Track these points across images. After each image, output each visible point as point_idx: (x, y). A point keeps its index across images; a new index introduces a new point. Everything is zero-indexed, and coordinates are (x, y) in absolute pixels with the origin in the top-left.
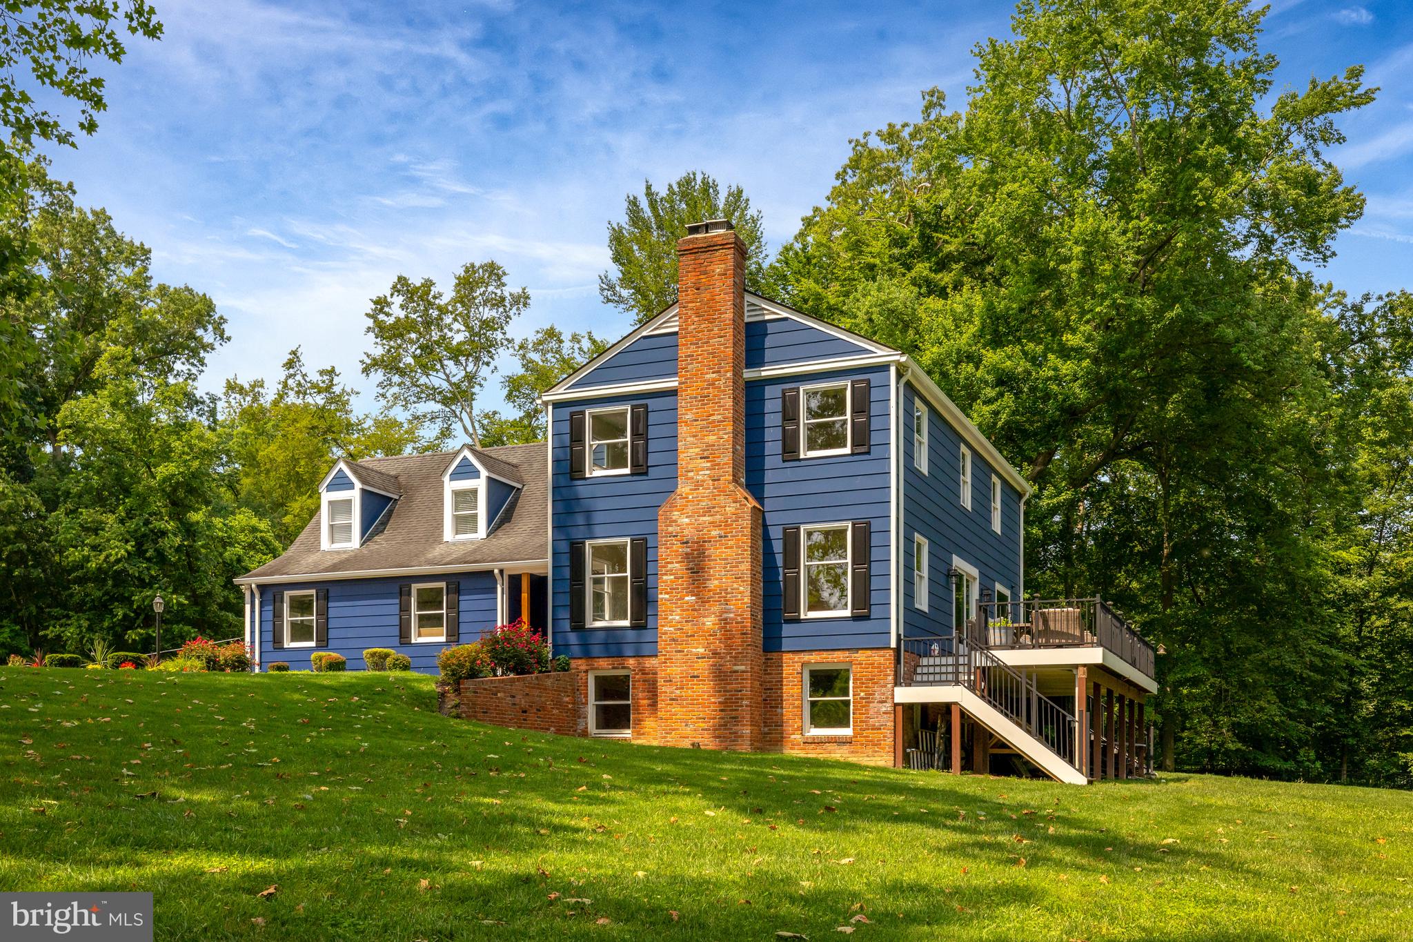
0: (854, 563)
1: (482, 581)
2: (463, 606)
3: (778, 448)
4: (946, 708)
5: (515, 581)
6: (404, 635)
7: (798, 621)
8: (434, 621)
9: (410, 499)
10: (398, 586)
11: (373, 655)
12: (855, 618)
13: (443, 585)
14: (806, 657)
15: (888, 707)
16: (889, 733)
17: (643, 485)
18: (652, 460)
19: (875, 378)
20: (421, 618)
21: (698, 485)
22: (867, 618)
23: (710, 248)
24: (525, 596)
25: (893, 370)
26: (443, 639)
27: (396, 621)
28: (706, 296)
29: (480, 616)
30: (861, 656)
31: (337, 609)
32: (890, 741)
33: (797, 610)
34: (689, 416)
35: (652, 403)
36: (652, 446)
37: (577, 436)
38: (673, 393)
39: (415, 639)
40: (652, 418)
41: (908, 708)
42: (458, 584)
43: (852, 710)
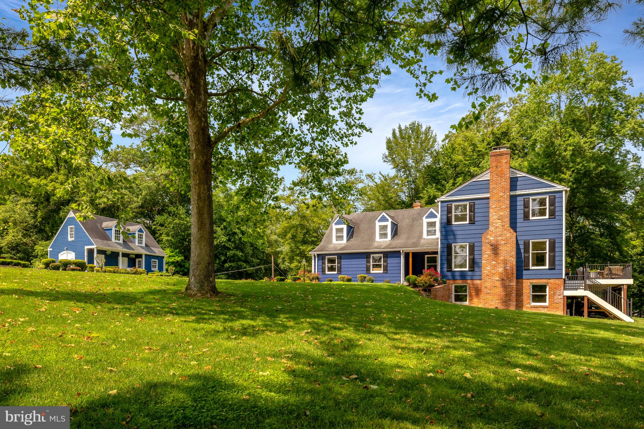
0: (549, 252)
1: (396, 254)
2: (389, 262)
3: (522, 216)
4: (583, 298)
5: (407, 255)
6: (368, 270)
7: (529, 269)
8: (379, 266)
9: (358, 227)
10: (367, 255)
11: (361, 277)
12: (550, 269)
13: (382, 255)
14: (532, 281)
15: (561, 297)
16: (562, 305)
17: (473, 227)
18: (476, 219)
19: (557, 195)
20: (373, 265)
21: (497, 228)
22: (554, 269)
23: (501, 154)
24: (411, 259)
25: (564, 192)
26: (382, 272)
27: (365, 266)
28: (500, 169)
29: (395, 265)
30: (552, 281)
31: (344, 262)
32: (562, 307)
33: (529, 266)
34: (494, 206)
35: (476, 202)
36: (476, 215)
37: (449, 211)
38: (488, 198)
39: (372, 272)
40: (476, 206)
41: (568, 297)
42: (387, 255)
43: (547, 297)
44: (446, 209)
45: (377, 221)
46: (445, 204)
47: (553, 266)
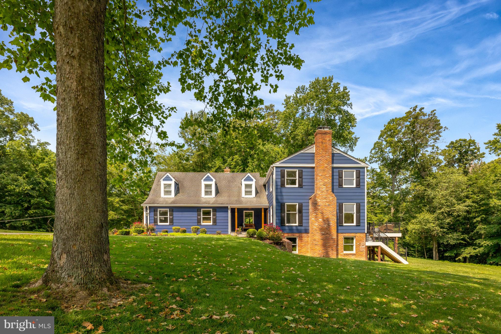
0: (356, 213)
1: (225, 209)
2: (217, 215)
3: (337, 184)
4: (377, 247)
6: (199, 222)
7: (343, 226)
8: (209, 219)
9: (182, 185)
10: (198, 209)
12: (357, 226)
13: (211, 209)
14: (344, 235)
15: (364, 247)
16: (365, 253)
17: (301, 190)
18: (304, 184)
19: (361, 170)
20: (203, 218)
21: (322, 192)
22: (359, 226)
23: (325, 133)
24: (236, 214)
25: (366, 168)
26: (211, 224)
27: (196, 218)
28: (324, 145)
29: (223, 218)
30: (358, 235)
31: (176, 214)
32: (365, 254)
33: (343, 223)
34: (320, 175)
35: (304, 170)
36: (304, 180)
37: (283, 176)
38: (313, 168)
39: (202, 224)
40: (304, 173)
41: (369, 247)
42: (216, 209)
43: (354, 247)
44: (280, 173)
45: (202, 181)
46: (279, 169)
47: (358, 225)
